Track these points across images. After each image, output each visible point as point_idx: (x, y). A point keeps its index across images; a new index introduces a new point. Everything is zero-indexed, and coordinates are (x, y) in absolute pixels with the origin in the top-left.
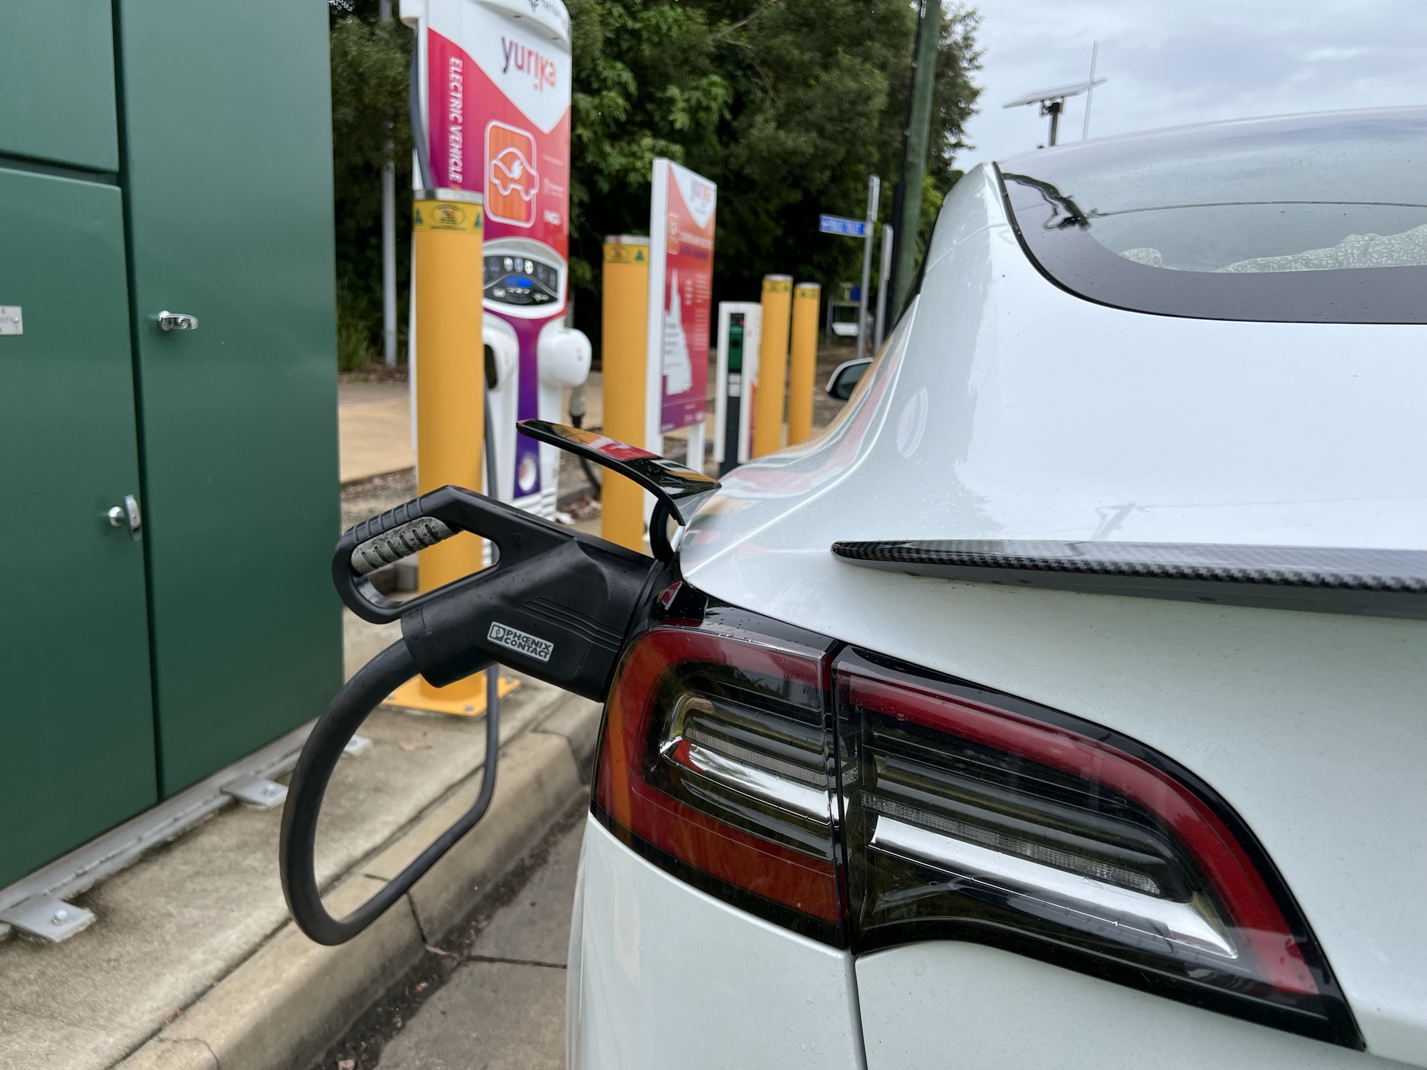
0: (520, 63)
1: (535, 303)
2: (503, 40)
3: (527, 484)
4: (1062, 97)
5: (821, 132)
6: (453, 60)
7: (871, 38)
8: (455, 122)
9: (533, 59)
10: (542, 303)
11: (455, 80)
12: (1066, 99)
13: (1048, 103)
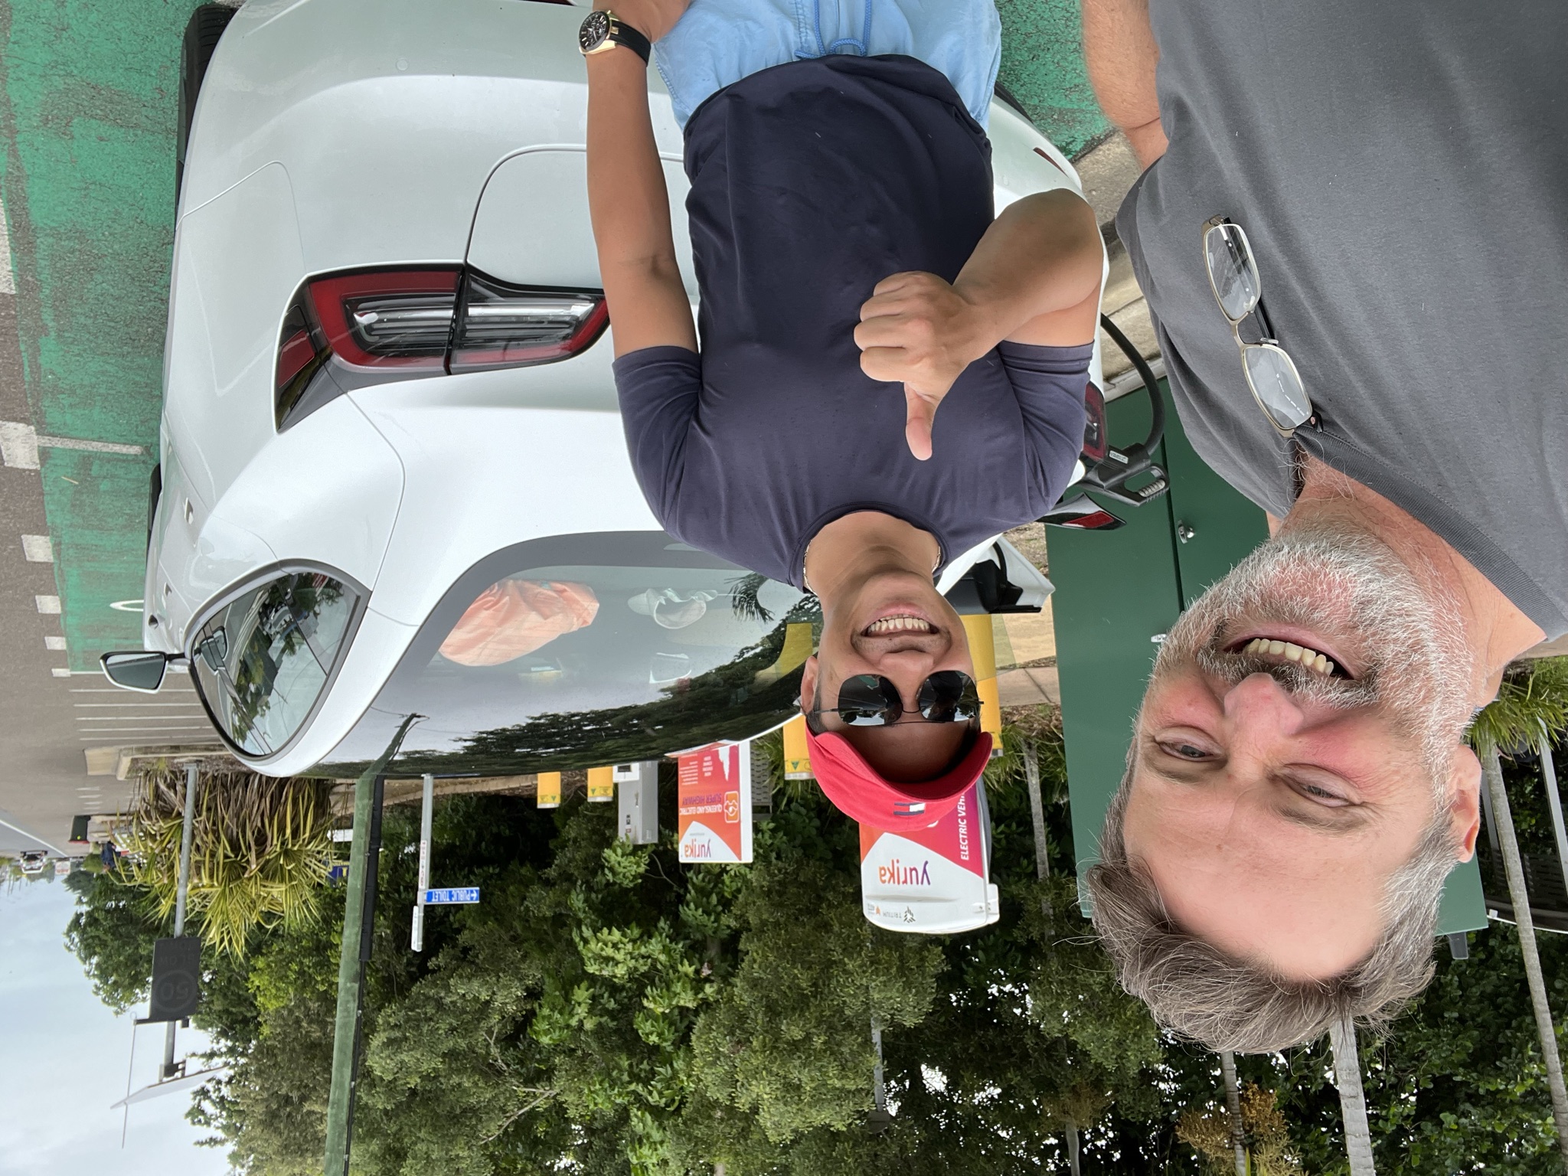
0: (914, 872)
2: (929, 883)
4: (161, 1083)
5: (439, 1005)
6: (967, 858)
7: (386, 1112)
8: (962, 818)
9: (902, 879)
11: (964, 846)
12: (157, 1082)
13: (178, 1074)
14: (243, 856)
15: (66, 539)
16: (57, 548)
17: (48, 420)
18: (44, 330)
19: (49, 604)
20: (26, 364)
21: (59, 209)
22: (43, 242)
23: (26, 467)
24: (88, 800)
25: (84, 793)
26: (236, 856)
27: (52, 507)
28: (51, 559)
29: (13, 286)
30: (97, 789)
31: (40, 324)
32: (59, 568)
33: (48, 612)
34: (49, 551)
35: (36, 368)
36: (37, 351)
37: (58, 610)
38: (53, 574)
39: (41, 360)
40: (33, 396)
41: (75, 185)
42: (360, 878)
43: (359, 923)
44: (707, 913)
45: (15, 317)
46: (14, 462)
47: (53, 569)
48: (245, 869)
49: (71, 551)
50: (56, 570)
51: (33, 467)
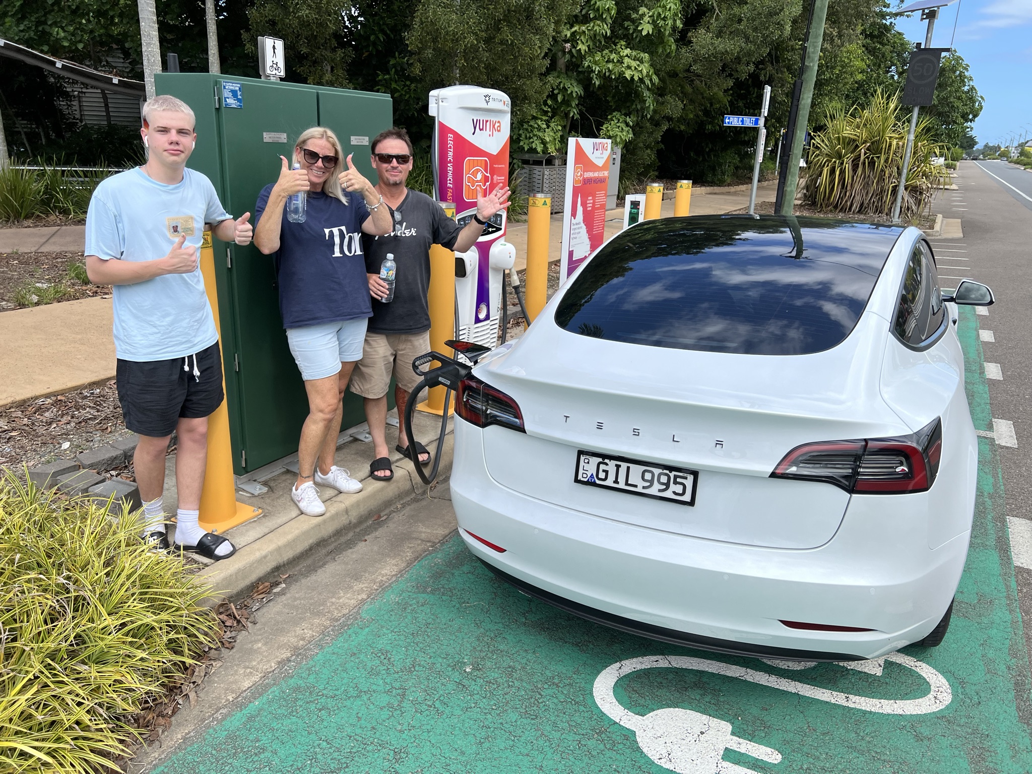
0: (481, 127)
1: (489, 233)
2: (473, 120)
3: (482, 316)
4: (938, 7)
6: (449, 135)
8: (450, 162)
9: (488, 123)
10: (493, 232)
11: (450, 143)
12: (941, 8)
13: (927, 11)
14: (868, 158)
15: (977, 376)
16: (982, 372)
17: (987, 447)
18: (991, 496)
19: (987, 336)
20: (1000, 478)
21: (983, 558)
22: (992, 542)
23: (1000, 420)
24: (961, 201)
25: (963, 207)
26: (873, 158)
27: (985, 396)
28: (985, 364)
29: (1008, 520)
30: (955, 209)
31: (993, 500)
32: (980, 358)
33: (987, 331)
34: (986, 369)
35: (995, 476)
36: (995, 485)
37: (981, 331)
38: (985, 355)
39: (992, 480)
40: (997, 460)
41: (974, 570)
42: (797, 138)
43: (801, 106)
44: (565, 89)
45: (1007, 504)
46: (1007, 424)
47: (985, 358)
48: (868, 149)
49: (974, 368)
50: (982, 357)
51: (996, 420)
